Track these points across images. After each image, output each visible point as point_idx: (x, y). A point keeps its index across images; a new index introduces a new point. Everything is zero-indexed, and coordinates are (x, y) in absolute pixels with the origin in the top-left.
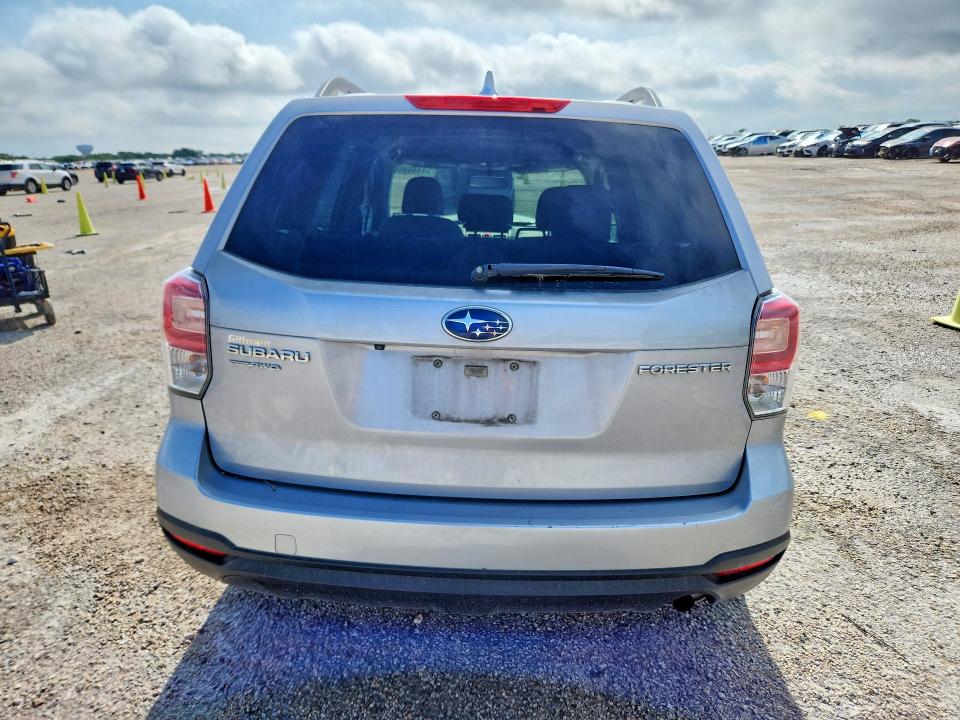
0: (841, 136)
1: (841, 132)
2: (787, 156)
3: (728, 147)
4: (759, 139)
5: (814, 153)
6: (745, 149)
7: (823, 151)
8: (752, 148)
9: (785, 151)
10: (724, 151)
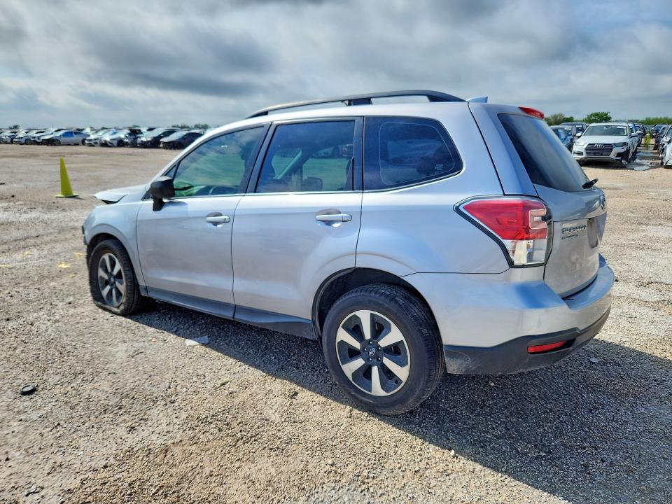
0: (129, 134)
1: (129, 132)
2: (93, 146)
3: (42, 138)
4: (67, 133)
5: (115, 145)
6: (58, 140)
7: (121, 143)
8: (63, 140)
9: (92, 142)
10: (38, 141)
